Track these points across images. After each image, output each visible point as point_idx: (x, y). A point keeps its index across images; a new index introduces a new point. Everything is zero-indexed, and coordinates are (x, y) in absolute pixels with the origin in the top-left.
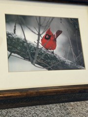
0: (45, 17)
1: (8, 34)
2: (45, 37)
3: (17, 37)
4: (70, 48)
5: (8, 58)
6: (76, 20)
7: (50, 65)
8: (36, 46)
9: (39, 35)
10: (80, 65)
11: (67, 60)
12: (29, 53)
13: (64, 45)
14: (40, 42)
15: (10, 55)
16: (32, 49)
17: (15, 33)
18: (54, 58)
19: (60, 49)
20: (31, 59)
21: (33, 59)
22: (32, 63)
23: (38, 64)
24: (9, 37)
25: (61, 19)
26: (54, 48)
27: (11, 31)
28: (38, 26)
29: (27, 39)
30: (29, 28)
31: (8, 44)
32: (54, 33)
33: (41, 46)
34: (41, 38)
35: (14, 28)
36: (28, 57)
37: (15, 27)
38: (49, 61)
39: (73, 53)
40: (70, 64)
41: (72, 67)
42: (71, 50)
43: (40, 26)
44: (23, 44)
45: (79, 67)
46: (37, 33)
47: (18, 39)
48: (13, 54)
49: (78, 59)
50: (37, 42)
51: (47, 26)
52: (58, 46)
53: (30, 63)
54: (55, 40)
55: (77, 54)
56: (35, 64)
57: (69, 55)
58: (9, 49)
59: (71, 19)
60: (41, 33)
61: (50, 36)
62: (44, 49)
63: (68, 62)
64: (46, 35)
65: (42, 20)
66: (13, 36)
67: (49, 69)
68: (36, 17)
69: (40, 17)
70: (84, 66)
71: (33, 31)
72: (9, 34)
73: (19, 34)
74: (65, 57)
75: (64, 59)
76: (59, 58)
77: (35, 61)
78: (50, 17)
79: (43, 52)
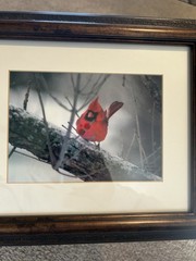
0: (92, 75)
1: (12, 111)
3: (28, 116)
4: (136, 139)
5: (9, 156)
6: (158, 79)
7: (89, 172)
8: (64, 135)
9: (74, 112)
10: (153, 172)
11: (125, 163)
12: (50, 148)
13: (125, 131)
14: (75, 125)
15: (13, 150)
16: (56, 140)
17: (25, 107)
19: (114, 141)
20: (53, 159)
21: (58, 158)
22: (54, 166)
23: (65, 169)
24: (14, 116)
25: (124, 77)
26: (101, 137)
27: (18, 105)
28: (73, 92)
29: (47, 120)
30: (55, 99)
31: (10, 130)
32: (106, 108)
33: (74, 133)
34: (76, 118)
35: (24, 98)
36: (46, 156)
37: (27, 95)
38: (89, 162)
39: (141, 148)
40: (130, 169)
41: (134, 176)
42: (137, 141)
43: (77, 92)
44: (39, 130)
45: (149, 177)
46: (71, 108)
47: (31, 120)
48: (18, 149)
49: (150, 160)
50: (67, 125)
51: (92, 92)
52: (111, 132)
53: (50, 166)
55: (148, 150)
56: (61, 170)
58: (11, 140)
59: (146, 76)
60: (78, 108)
61: (95, 114)
62: (80, 140)
63: (128, 165)
64: (89, 111)
65: (83, 81)
66: (22, 114)
67: (86, 180)
68: (72, 74)
69: (79, 75)
70: (160, 175)
71: (61, 105)
72: (14, 111)
73: (34, 110)
74: (122, 155)
75: (120, 159)
76: (110, 157)
77: (60, 163)
78: (102, 74)
79: (77, 145)
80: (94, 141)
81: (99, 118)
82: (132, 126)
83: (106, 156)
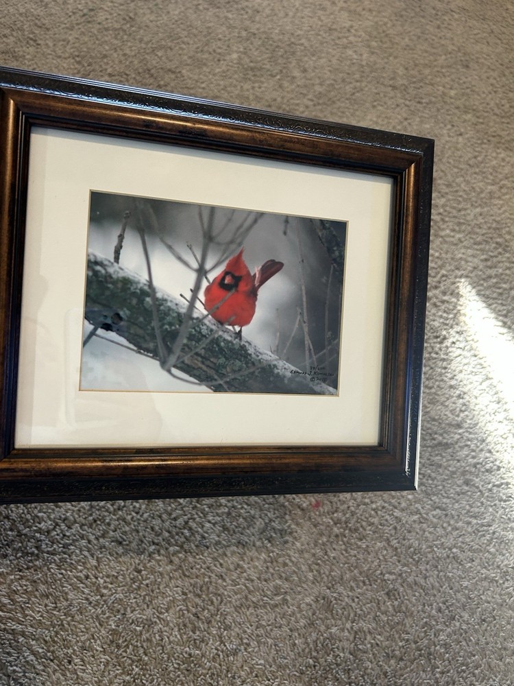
0: (233, 211)
1: (92, 264)
2: (220, 283)
3: (121, 274)
4: (300, 325)
5: (85, 343)
6: (341, 227)
7: (222, 376)
8: (183, 311)
9: (201, 272)
10: (324, 380)
11: (281, 364)
12: (157, 332)
13: (284, 310)
14: (201, 296)
15: (93, 333)
16: (169, 319)
17: (117, 259)
18: (240, 353)
19: (266, 326)
20: (162, 350)
21: (170, 351)
22: (163, 364)
23: (182, 369)
24: (96, 273)
25: (287, 219)
26: (245, 320)
27: (104, 253)
28: (201, 239)
29: (155, 283)
30: (170, 248)
31: (88, 297)
32: (255, 270)
33: (200, 310)
34: (205, 284)
35: (115, 242)
36: (151, 345)
37: (121, 238)
38: (222, 360)
39: (308, 341)
40: (288, 374)
41: (293, 386)
42: (301, 328)
43: (209, 239)
44: (141, 301)
45: (317, 388)
46: (195, 265)
47: (127, 282)
48: (100, 331)
49: (321, 360)
50: (188, 295)
51: (232, 242)
52: (261, 312)
53: (157, 363)
54: (253, 294)
55: (319, 345)
56: (174, 371)
57: (290, 346)
58: (88, 316)
59: (322, 222)
60: (208, 266)
61: (237, 280)
62: (210, 321)
63: (285, 368)
64: (226, 273)
65: (219, 221)
66: (111, 270)
67: (218, 389)
68: (200, 206)
69: (213, 209)
70: (335, 386)
71: (180, 259)
72: (96, 263)
73: (132, 264)
74: (277, 351)
75: (274, 357)
76: (258, 353)
77: (172, 359)
78: (250, 212)
79: (204, 331)
80: (232, 324)
81: (243, 287)
82: (297, 302)
83: (251, 351)
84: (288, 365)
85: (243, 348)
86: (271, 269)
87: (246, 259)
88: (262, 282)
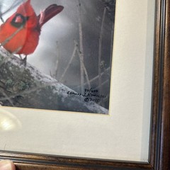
2: (12, 22)
4: (77, 54)
7: (9, 94)
10: (97, 101)
11: (59, 86)
13: (62, 43)
19: (47, 55)
32: (40, 12)
38: (10, 81)
39: (83, 68)
40: (65, 94)
41: (69, 105)
42: (77, 58)
45: (90, 107)
49: (94, 84)
52: (43, 43)
55: (92, 72)
61: (25, 19)
64: (17, 15)
67: (5, 104)
70: (107, 107)
74: (56, 75)
75: (53, 80)
76: (39, 76)
80: (19, 53)
82: (75, 36)
83: (34, 74)
84: (65, 87)
85: (27, 72)
86: (52, 11)
87: (33, 4)
88: (45, 20)
